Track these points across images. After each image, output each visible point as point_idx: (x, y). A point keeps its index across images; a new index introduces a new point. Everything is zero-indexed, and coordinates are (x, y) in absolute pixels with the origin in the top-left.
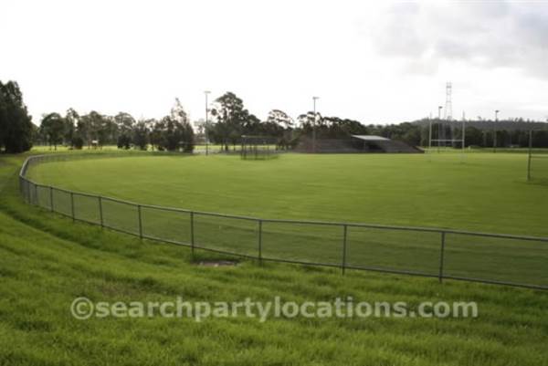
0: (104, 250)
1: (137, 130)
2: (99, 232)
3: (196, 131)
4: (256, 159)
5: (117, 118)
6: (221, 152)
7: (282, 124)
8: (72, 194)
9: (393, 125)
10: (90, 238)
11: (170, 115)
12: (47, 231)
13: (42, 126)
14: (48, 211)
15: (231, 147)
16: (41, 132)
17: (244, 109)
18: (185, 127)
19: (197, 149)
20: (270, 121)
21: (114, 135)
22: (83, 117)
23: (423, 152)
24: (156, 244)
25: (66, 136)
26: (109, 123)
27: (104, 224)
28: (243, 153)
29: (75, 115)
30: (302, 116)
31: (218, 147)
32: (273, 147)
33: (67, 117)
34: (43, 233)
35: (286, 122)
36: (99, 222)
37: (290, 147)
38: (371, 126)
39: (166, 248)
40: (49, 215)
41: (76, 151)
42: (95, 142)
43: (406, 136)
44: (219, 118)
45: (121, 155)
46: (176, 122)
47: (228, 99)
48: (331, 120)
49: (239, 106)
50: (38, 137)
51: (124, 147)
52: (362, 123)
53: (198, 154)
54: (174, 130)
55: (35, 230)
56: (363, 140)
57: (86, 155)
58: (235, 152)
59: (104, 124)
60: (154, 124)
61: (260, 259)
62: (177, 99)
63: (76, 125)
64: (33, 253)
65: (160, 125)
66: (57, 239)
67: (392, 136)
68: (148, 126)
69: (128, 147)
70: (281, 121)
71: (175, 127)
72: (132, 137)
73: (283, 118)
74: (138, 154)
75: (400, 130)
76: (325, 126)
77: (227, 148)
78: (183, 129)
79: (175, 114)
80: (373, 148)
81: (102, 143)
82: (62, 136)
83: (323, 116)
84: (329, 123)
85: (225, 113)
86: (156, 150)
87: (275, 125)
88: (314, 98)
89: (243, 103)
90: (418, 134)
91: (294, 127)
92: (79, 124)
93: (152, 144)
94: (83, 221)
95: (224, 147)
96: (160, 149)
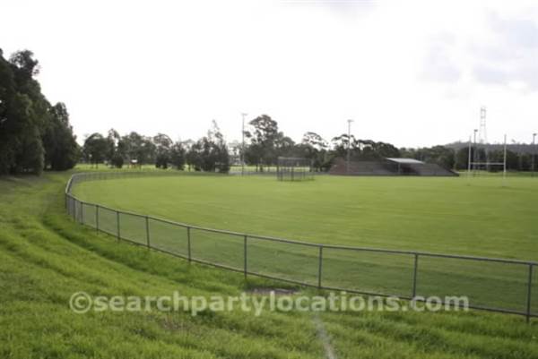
0: (152, 274)
1: (174, 151)
2: (146, 253)
3: (231, 153)
4: (292, 180)
5: (155, 138)
6: (256, 173)
7: (316, 146)
8: (118, 212)
9: (425, 149)
10: (136, 259)
11: (207, 136)
12: (92, 250)
13: (85, 146)
14: (93, 229)
15: (266, 169)
16: (84, 151)
17: (279, 131)
18: (221, 148)
19: (233, 169)
20: (305, 143)
21: (152, 155)
22: (123, 137)
23: (458, 175)
24: (205, 267)
25: (107, 155)
26: (148, 143)
27: (151, 245)
28: (279, 174)
29: (116, 135)
30: (336, 139)
31: (253, 168)
32: (308, 169)
33: (109, 137)
34: (89, 252)
35: (320, 144)
36: (146, 244)
37: (323, 169)
38: (404, 149)
39: (217, 272)
40: (94, 233)
41: (116, 169)
42: (134, 161)
43: (439, 159)
44: (254, 140)
45: (159, 175)
46: (213, 143)
47: (262, 121)
48: (364, 142)
49: (274, 128)
50: (81, 156)
51: (162, 166)
52: (395, 146)
53: (234, 175)
54: (210, 151)
55: (82, 250)
56: (397, 163)
57: (125, 174)
58: (270, 173)
59: (143, 145)
60: (191, 145)
61: (320, 288)
62: (214, 121)
63: (116, 145)
64: (82, 274)
65: (197, 146)
66: (103, 259)
67: (426, 159)
68: (185, 147)
69: (165, 167)
70: (315, 143)
71: (212, 148)
72: (170, 157)
73: (317, 141)
74: (175, 174)
75: (433, 153)
76: (358, 149)
77: (261, 169)
78: (219, 150)
79: (212, 136)
80: (407, 170)
81: (141, 162)
82: (103, 156)
83: (357, 139)
84: (362, 147)
85: (260, 135)
86: (192, 170)
87: (309, 148)
88: (349, 121)
89: (278, 126)
90: (451, 157)
91: (327, 149)
92: (119, 143)
93: (189, 164)
94: (128, 241)
95: (259, 168)
96: (197, 169)
